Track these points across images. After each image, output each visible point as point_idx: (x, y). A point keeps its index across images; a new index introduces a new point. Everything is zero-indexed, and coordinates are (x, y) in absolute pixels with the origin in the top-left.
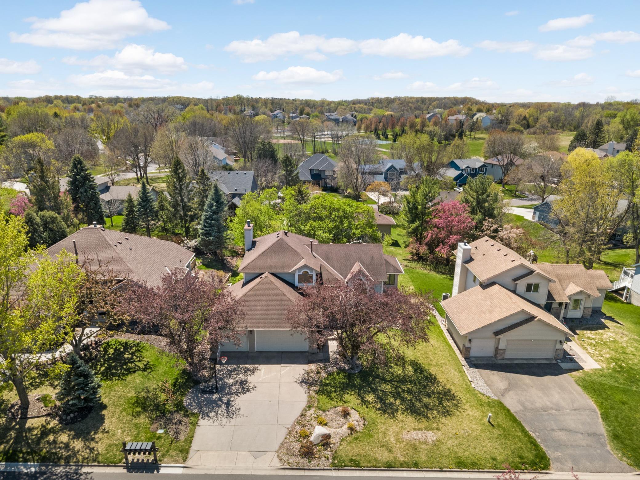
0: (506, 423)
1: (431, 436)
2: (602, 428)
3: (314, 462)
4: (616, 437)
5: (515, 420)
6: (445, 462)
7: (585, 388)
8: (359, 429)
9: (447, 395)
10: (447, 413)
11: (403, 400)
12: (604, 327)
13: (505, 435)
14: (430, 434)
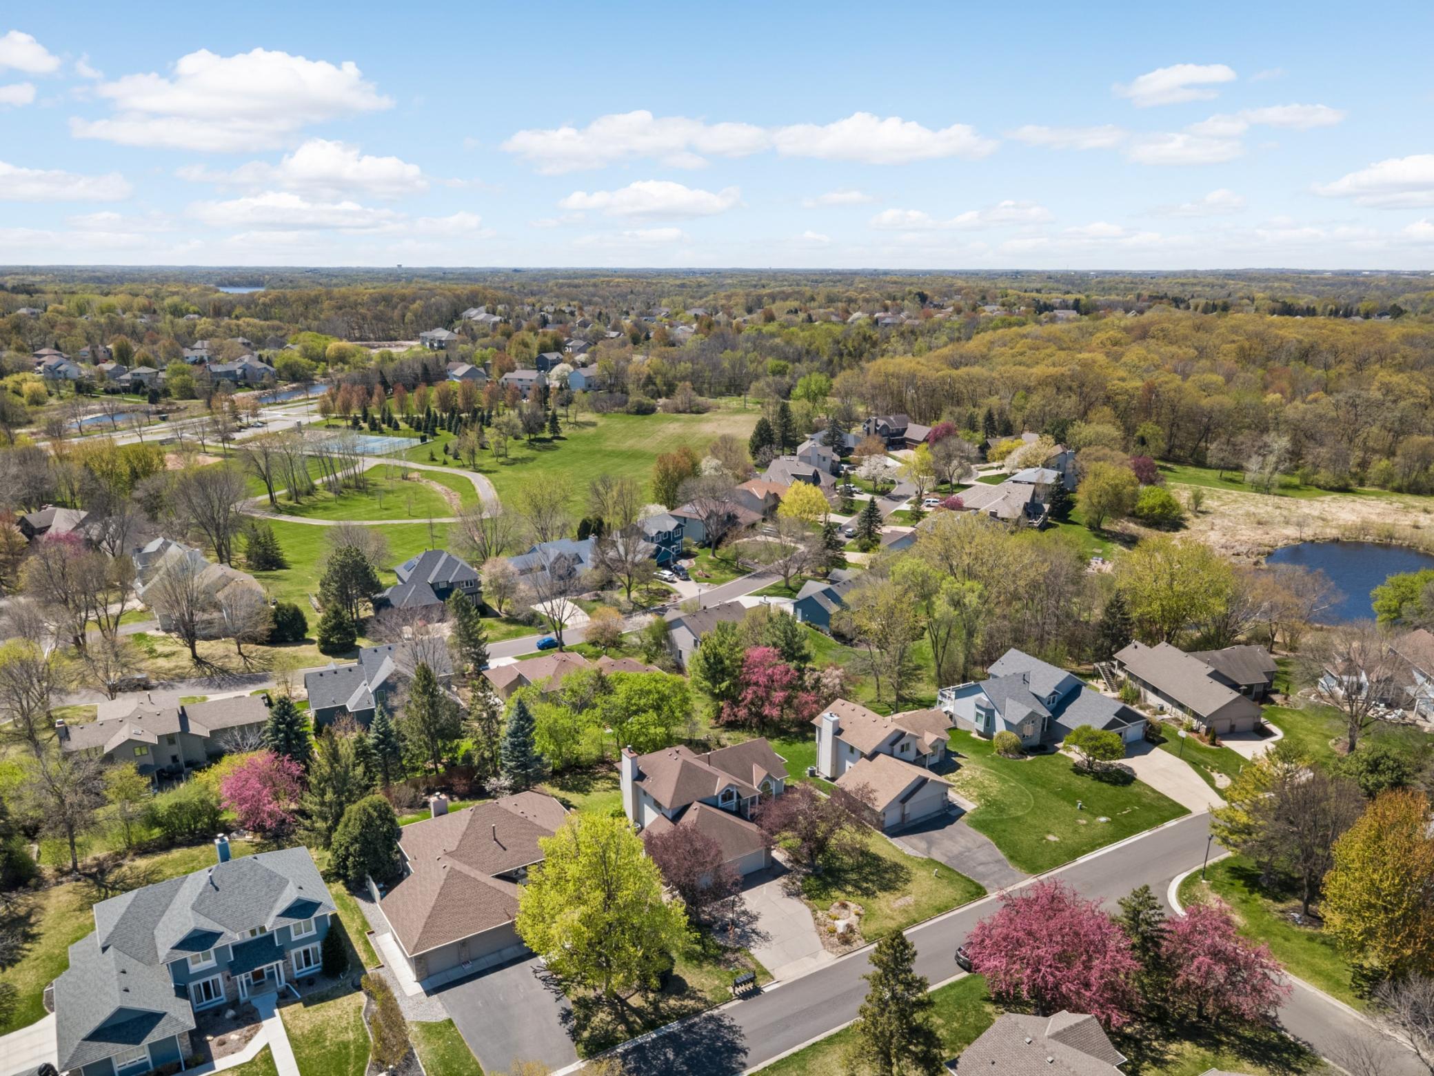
0: (946, 873)
1: (910, 899)
2: (1001, 855)
3: (855, 945)
4: (1011, 858)
5: (949, 869)
6: (929, 912)
7: (975, 827)
8: (862, 912)
9: (896, 868)
10: (907, 881)
11: (872, 881)
12: (958, 766)
13: (951, 882)
14: (908, 898)
